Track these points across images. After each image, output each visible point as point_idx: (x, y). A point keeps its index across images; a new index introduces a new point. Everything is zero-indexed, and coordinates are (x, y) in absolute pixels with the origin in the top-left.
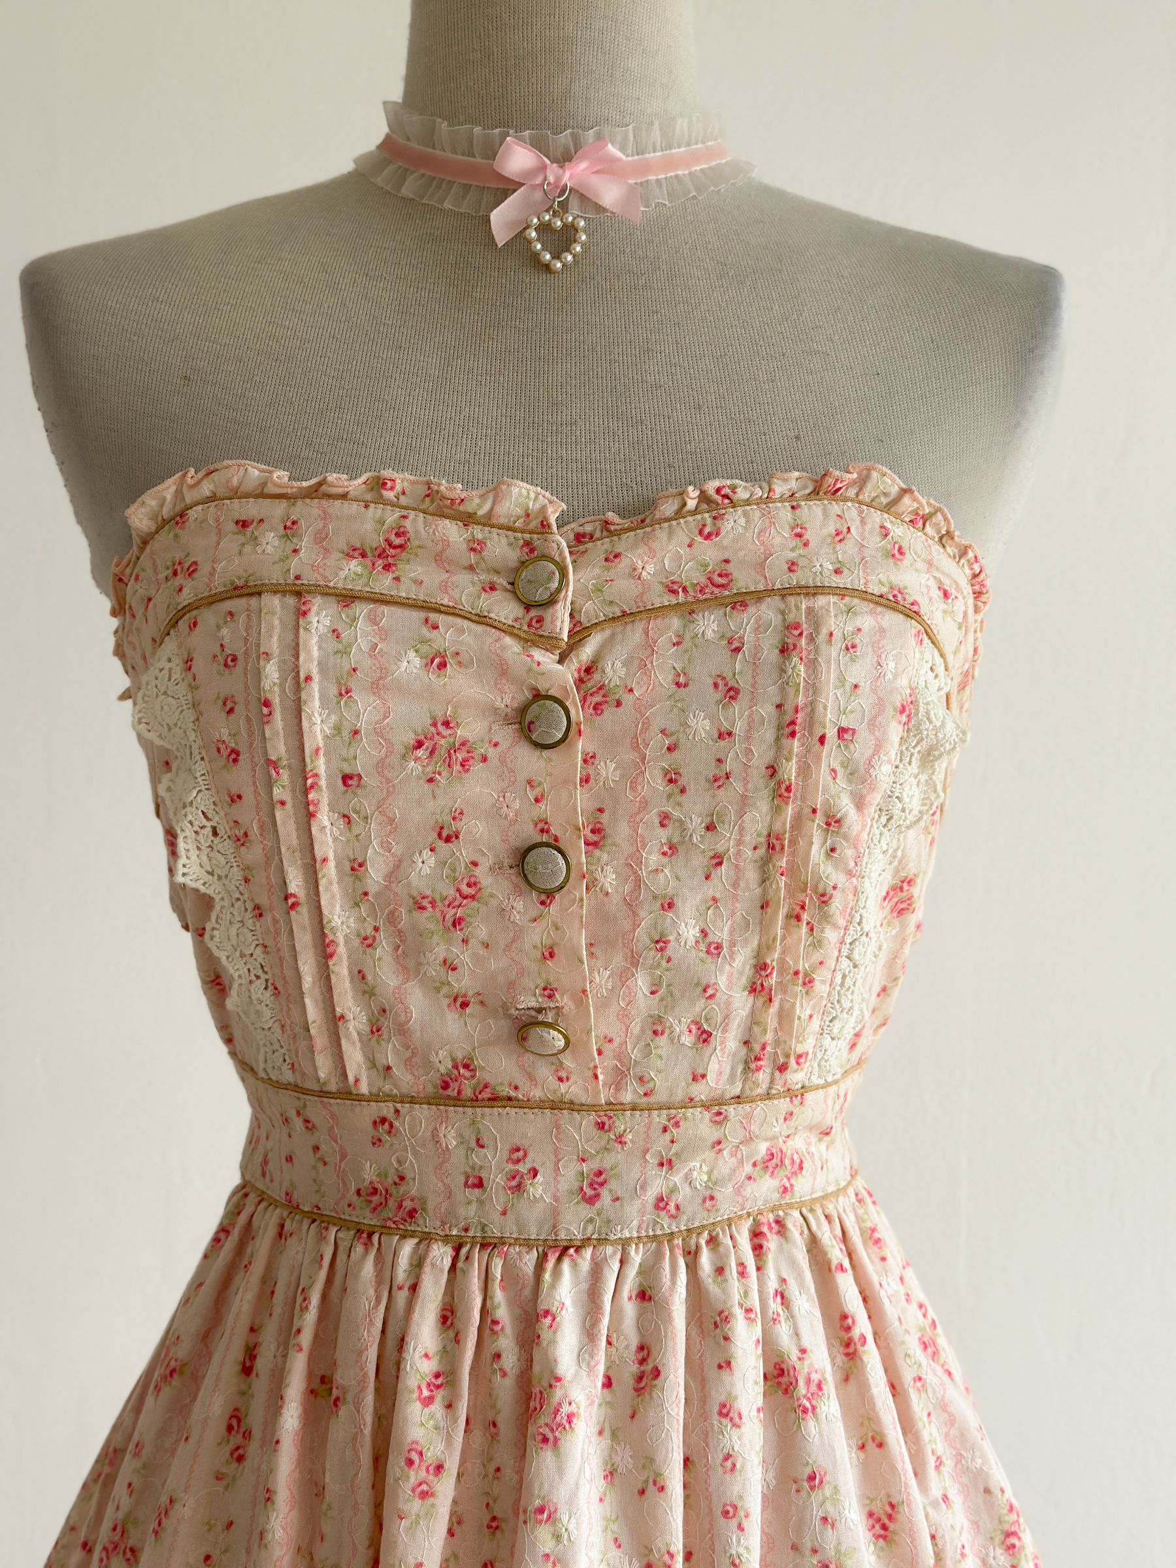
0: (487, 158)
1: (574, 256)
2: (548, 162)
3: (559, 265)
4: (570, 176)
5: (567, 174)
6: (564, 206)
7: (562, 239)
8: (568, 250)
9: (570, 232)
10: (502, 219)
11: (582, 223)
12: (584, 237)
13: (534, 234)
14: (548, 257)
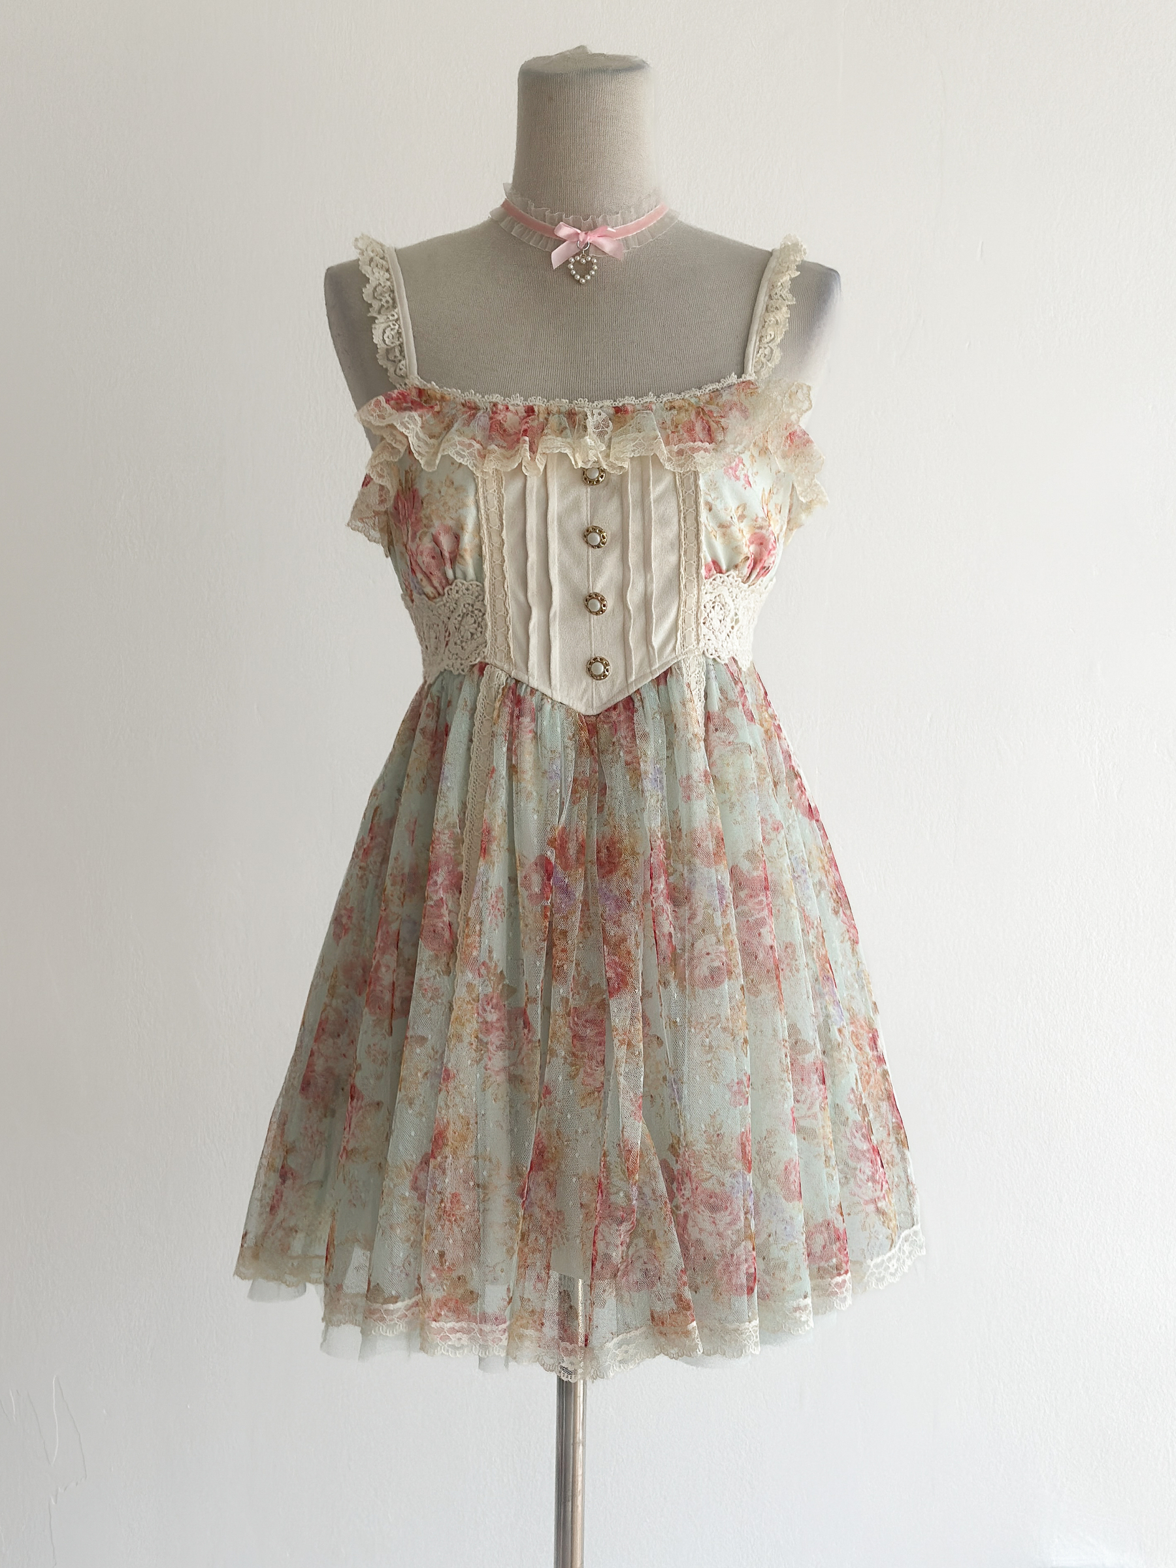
0: (552, 224)
1: (592, 276)
2: (579, 231)
3: (584, 281)
4: (591, 238)
5: (589, 238)
6: (587, 252)
7: (586, 268)
8: (589, 274)
9: (589, 265)
10: (557, 256)
11: (595, 261)
12: (596, 267)
13: (572, 267)
14: (578, 277)
